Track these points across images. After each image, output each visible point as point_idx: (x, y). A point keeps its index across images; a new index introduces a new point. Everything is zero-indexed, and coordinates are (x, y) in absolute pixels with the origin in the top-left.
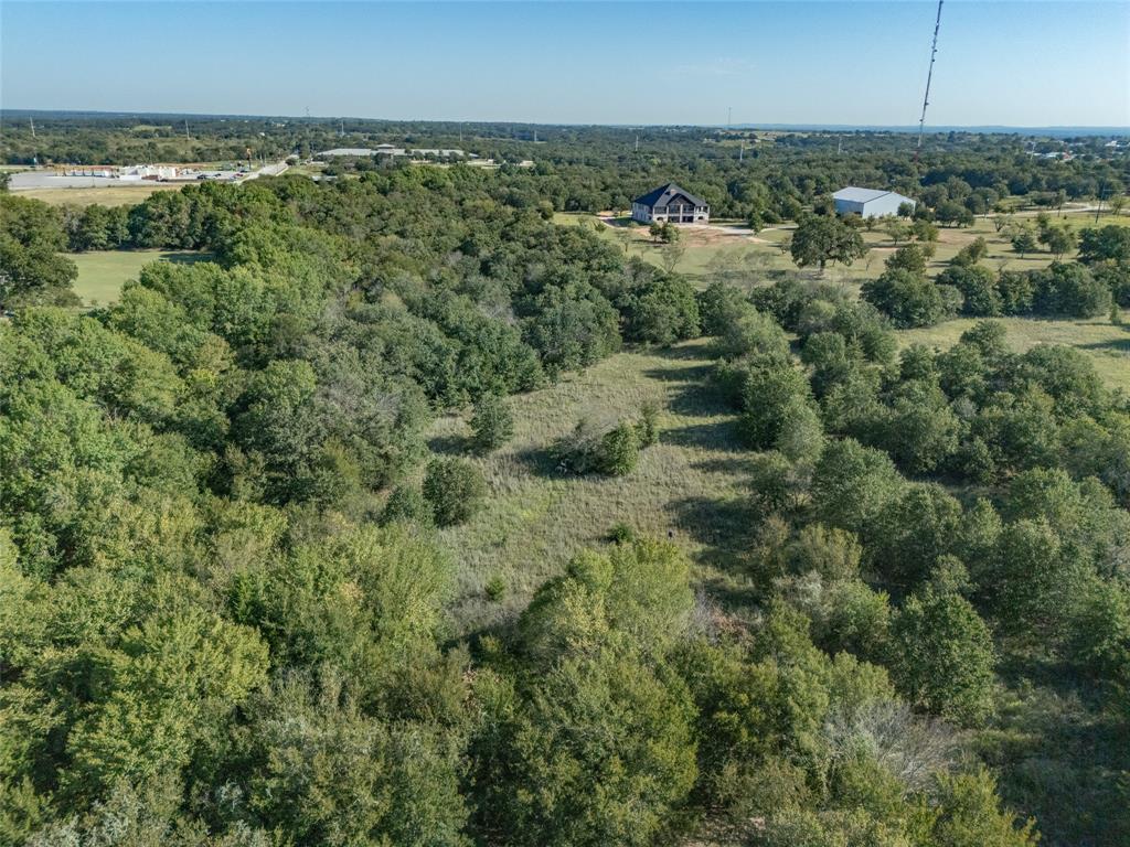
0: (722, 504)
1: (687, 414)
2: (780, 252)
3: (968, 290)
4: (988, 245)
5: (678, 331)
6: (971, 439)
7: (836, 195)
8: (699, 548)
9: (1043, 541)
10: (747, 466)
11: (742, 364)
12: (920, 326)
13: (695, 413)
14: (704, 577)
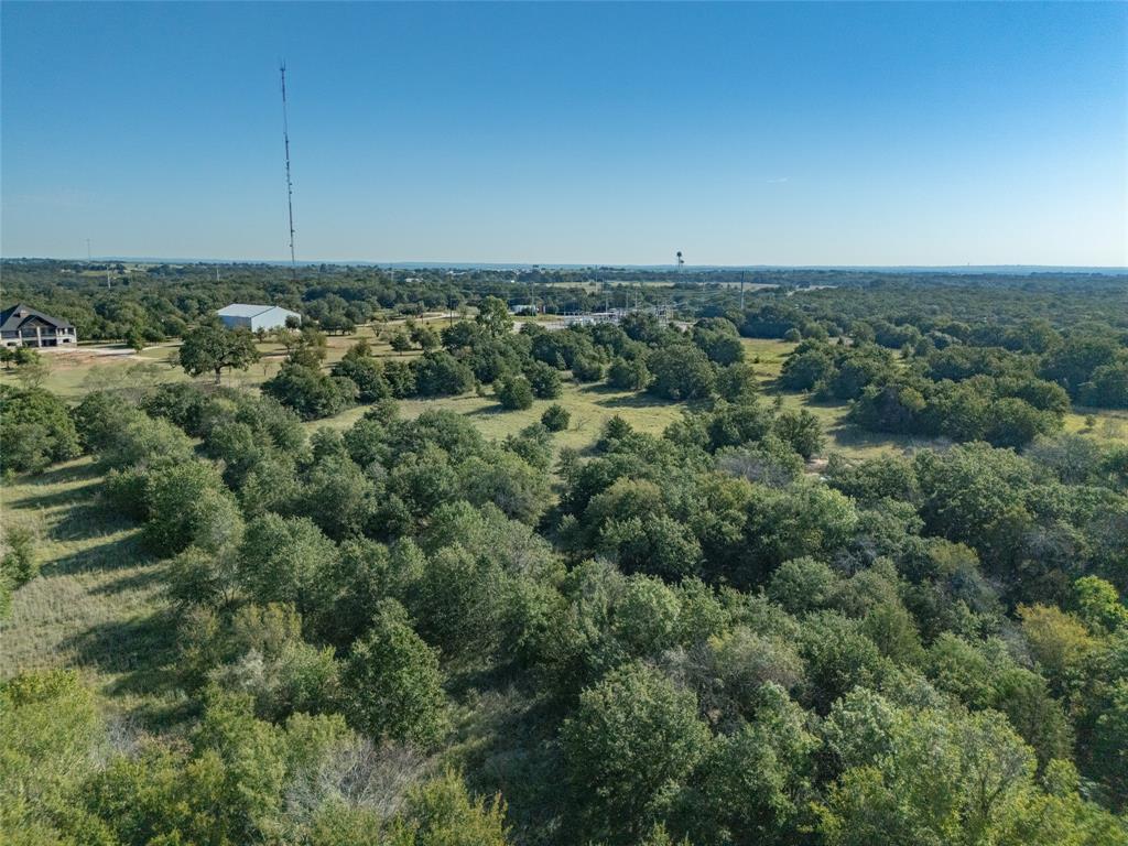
0: (136, 624)
1: (78, 539)
2: (170, 367)
3: (361, 381)
4: (372, 348)
5: (51, 451)
6: (387, 498)
7: (222, 312)
8: (111, 680)
9: (462, 562)
10: (162, 576)
11: (140, 471)
12: (325, 416)
13: (87, 535)
14: (123, 708)
